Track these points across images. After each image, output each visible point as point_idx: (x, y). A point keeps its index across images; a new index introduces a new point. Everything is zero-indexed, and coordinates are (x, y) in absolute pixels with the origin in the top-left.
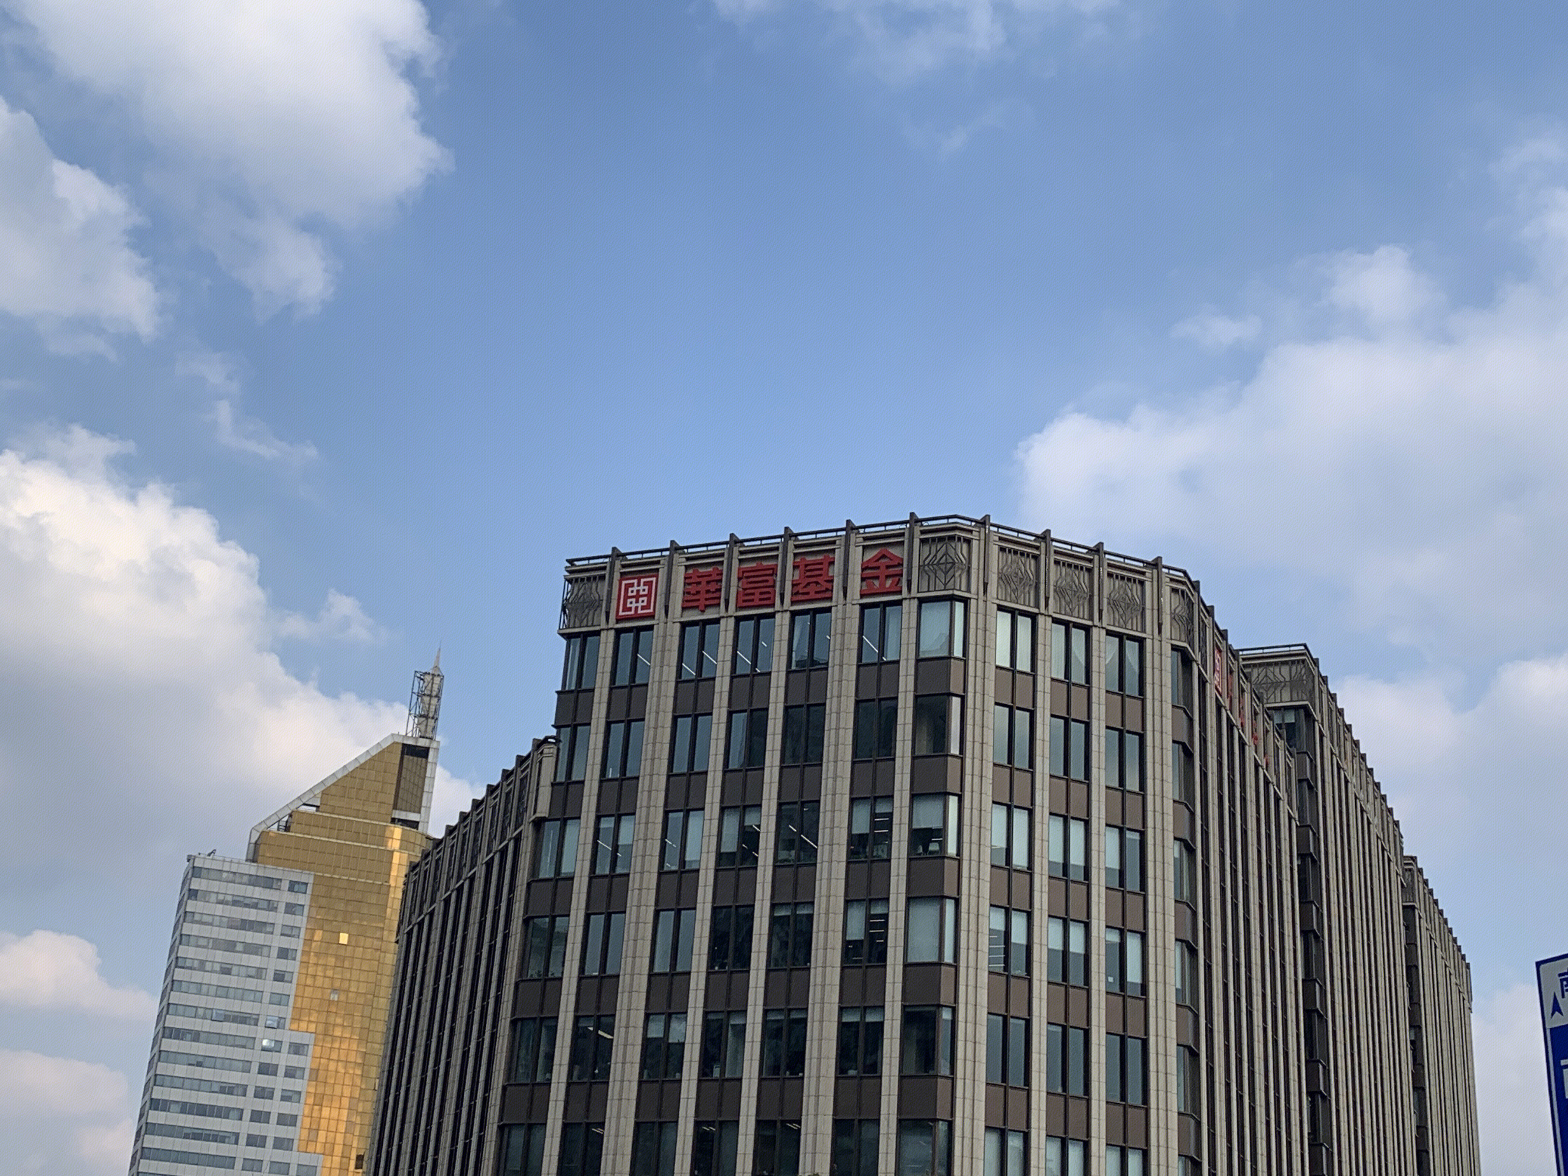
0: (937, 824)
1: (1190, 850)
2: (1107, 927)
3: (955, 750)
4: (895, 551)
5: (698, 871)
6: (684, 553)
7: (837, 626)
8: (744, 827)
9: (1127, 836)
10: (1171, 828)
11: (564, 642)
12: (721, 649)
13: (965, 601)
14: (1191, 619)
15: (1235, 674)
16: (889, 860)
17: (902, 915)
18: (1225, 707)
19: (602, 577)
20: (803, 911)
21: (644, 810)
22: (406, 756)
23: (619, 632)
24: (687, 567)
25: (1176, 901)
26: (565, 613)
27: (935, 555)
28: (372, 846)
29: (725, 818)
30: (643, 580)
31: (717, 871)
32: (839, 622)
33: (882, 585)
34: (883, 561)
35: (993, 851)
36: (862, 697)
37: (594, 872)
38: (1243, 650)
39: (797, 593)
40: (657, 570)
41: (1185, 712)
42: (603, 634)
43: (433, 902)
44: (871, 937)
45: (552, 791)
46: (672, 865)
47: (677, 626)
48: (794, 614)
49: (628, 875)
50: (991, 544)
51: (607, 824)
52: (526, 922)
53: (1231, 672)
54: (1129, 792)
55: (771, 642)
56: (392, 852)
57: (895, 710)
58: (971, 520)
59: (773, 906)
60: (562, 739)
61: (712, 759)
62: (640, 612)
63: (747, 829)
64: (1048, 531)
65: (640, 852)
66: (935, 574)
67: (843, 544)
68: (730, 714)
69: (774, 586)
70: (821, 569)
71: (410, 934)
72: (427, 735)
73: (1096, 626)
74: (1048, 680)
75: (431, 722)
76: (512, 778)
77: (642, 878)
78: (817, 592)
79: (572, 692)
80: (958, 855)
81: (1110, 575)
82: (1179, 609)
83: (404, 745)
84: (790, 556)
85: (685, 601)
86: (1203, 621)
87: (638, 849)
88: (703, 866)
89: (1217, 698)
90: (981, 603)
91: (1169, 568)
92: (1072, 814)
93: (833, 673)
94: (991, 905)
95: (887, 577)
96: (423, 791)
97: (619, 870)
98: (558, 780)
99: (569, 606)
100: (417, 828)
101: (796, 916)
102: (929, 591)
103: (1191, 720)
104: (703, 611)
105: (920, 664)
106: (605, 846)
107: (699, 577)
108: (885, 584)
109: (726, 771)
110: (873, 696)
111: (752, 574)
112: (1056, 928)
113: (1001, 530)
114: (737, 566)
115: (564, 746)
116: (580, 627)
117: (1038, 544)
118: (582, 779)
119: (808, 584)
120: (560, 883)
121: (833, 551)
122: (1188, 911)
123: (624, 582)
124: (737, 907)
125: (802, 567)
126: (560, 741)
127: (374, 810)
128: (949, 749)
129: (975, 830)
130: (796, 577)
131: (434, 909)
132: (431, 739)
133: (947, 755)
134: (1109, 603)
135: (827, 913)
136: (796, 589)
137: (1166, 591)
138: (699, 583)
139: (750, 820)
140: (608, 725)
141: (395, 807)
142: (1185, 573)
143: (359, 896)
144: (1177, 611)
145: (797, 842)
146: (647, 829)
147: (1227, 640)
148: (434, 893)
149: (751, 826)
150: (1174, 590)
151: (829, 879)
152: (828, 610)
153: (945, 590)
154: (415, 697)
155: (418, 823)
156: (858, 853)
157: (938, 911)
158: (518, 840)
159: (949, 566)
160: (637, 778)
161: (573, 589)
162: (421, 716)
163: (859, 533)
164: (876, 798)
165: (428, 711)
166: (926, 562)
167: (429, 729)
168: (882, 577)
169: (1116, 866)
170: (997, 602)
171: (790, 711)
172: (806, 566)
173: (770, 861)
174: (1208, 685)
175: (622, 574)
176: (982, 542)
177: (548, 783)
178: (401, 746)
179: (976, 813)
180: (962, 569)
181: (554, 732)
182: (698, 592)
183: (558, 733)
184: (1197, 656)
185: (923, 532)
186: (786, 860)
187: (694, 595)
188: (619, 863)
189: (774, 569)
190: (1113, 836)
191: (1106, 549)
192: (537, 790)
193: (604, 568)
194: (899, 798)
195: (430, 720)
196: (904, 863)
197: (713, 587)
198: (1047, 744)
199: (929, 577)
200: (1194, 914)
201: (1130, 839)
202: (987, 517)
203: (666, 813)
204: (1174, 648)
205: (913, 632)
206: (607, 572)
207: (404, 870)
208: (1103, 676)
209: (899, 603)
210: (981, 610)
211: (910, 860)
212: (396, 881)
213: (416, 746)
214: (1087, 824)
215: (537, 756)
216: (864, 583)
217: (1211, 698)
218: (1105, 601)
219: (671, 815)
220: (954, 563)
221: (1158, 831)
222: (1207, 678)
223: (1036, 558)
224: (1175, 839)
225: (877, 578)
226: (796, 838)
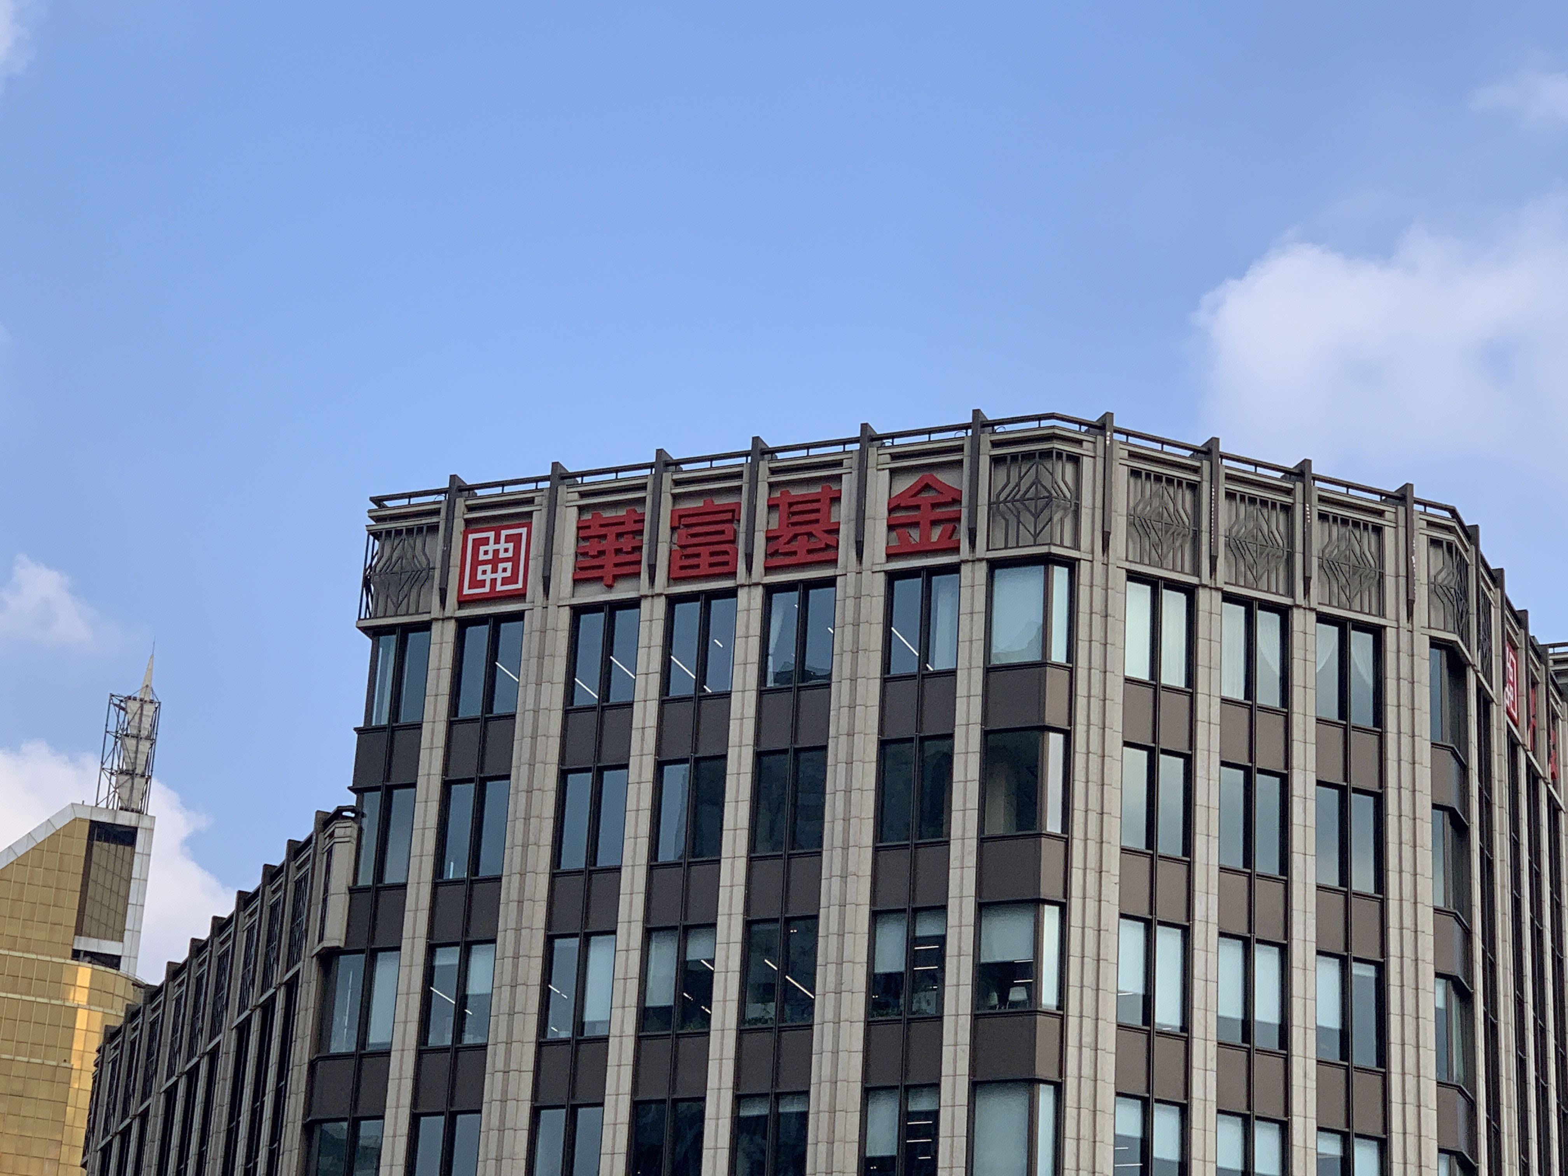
0: (1021, 955)
1: (1465, 996)
2: (1320, 1129)
3: (1053, 824)
4: (946, 478)
5: (606, 1039)
6: (576, 485)
7: (845, 610)
8: (686, 963)
9: (1354, 972)
10: (1430, 956)
11: (367, 642)
12: (642, 653)
13: (1071, 564)
14: (1464, 593)
15: (1542, 688)
16: (940, 1018)
17: (962, 1114)
18: (1523, 745)
19: (433, 529)
20: (789, 1107)
21: (510, 935)
22: (96, 843)
23: (463, 624)
24: (581, 509)
25: (1439, 1084)
26: (368, 590)
27: (1018, 485)
28: (39, 1000)
29: (653, 946)
30: (504, 533)
31: (639, 1039)
32: (850, 603)
33: (925, 537)
34: (924, 495)
35: (1121, 1000)
36: (891, 735)
37: (425, 1042)
38: (1554, 646)
39: (775, 553)
40: (530, 514)
41: (1454, 754)
42: (435, 627)
43: (145, 1096)
44: (909, 1152)
45: (351, 900)
46: (560, 1030)
47: (566, 614)
48: (770, 590)
49: (484, 1047)
50: (1115, 464)
51: (448, 958)
52: (308, 1129)
53: (1535, 684)
54: (1356, 894)
55: (730, 638)
56: (75, 1009)
57: (948, 757)
58: (1081, 423)
59: (738, 1100)
60: (366, 811)
61: (628, 844)
62: (499, 588)
63: (690, 967)
64: (1214, 441)
65: (505, 1008)
66: (1018, 517)
67: (855, 466)
68: (659, 767)
69: (733, 541)
70: (817, 511)
71: (106, 1151)
72: (134, 806)
73: (1299, 607)
74: (1216, 703)
75: (139, 782)
76: (281, 879)
77: (508, 1052)
78: (810, 552)
79: (383, 728)
80: (1059, 1008)
81: (1323, 517)
82: (1443, 574)
83: (94, 824)
84: (763, 490)
85: (579, 568)
86: (1484, 594)
87: (500, 1004)
88: (614, 1030)
89: (1510, 731)
90: (1098, 567)
91: (1426, 504)
92: (1259, 934)
93: (840, 693)
94: (1118, 1094)
95: (934, 523)
96: (126, 904)
97: (469, 1039)
98: (360, 883)
99: (376, 578)
100: (117, 966)
101: (778, 1115)
102: (1006, 548)
103: (1464, 768)
104: (610, 587)
105: (992, 675)
106: (443, 996)
107: (602, 526)
108: (928, 538)
109: (653, 865)
110: (911, 732)
111: (694, 520)
112: (1232, 1130)
113: (1132, 440)
114: (670, 507)
115: (370, 824)
116: (396, 615)
117: (1198, 464)
118: (403, 881)
119: (795, 536)
120: (366, 1061)
121: (839, 478)
122: (1461, 1101)
123: (471, 537)
124: (675, 1102)
125: (784, 508)
126: (363, 815)
127: (42, 935)
128: (1043, 825)
129: (1090, 963)
130: (774, 525)
131: (148, 1107)
132: (139, 812)
133: (1040, 835)
134: (1321, 567)
135: (833, 1111)
136: (775, 545)
137: (1421, 543)
138: (604, 536)
139: (696, 950)
140: (447, 786)
141: (79, 931)
142: (1453, 512)
143: (17, 1086)
144: (1440, 578)
145: (778, 990)
146: (515, 967)
147: (1526, 629)
148: (148, 1080)
149: (699, 962)
150: (1435, 543)
151: (836, 1052)
152: (831, 582)
153: (1035, 545)
154: (111, 739)
155: (119, 958)
156: (886, 1005)
157: (1026, 1102)
158: (292, 986)
159: (1041, 503)
160: (499, 879)
161: (382, 547)
162: (122, 772)
163: (883, 446)
164: (916, 911)
165: (134, 764)
166: (1002, 498)
167: (137, 795)
168: (926, 523)
169: (1334, 1023)
170: (1127, 565)
171: (765, 759)
172: (791, 505)
173: (732, 1021)
174: (1494, 708)
175: (468, 522)
176: (1100, 461)
177: (344, 889)
178: (87, 825)
179: (1090, 934)
180: (1065, 509)
181: (351, 799)
182: (601, 553)
183: (360, 801)
184: (1474, 657)
185: (995, 444)
186: (757, 1020)
187: (593, 557)
188: (468, 1026)
189: (733, 512)
190: (1330, 970)
191: (1315, 471)
192: (325, 900)
193: (437, 512)
194: (957, 910)
195: (137, 780)
196: (966, 1022)
197: (626, 543)
198: (1215, 814)
199: (1007, 521)
200: (1472, 1106)
201: (1357, 976)
202: (1108, 416)
203: (549, 941)
204: (1435, 643)
205: (980, 620)
206: (441, 519)
207: (96, 1041)
208: (1311, 693)
209: (954, 569)
210: (1099, 579)
211: (976, 1018)
212: (82, 1058)
213: (113, 825)
214: (1285, 952)
215: (323, 843)
216: (894, 534)
217: (1499, 729)
218: (1315, 562)
219: (558, 943)
220: (1050, 497)
221: (1408, 962)
222: (1493, 694)
223: (1194, 487)
224: (1438, 975)
225: (915, 524)
226: (778, 982)
